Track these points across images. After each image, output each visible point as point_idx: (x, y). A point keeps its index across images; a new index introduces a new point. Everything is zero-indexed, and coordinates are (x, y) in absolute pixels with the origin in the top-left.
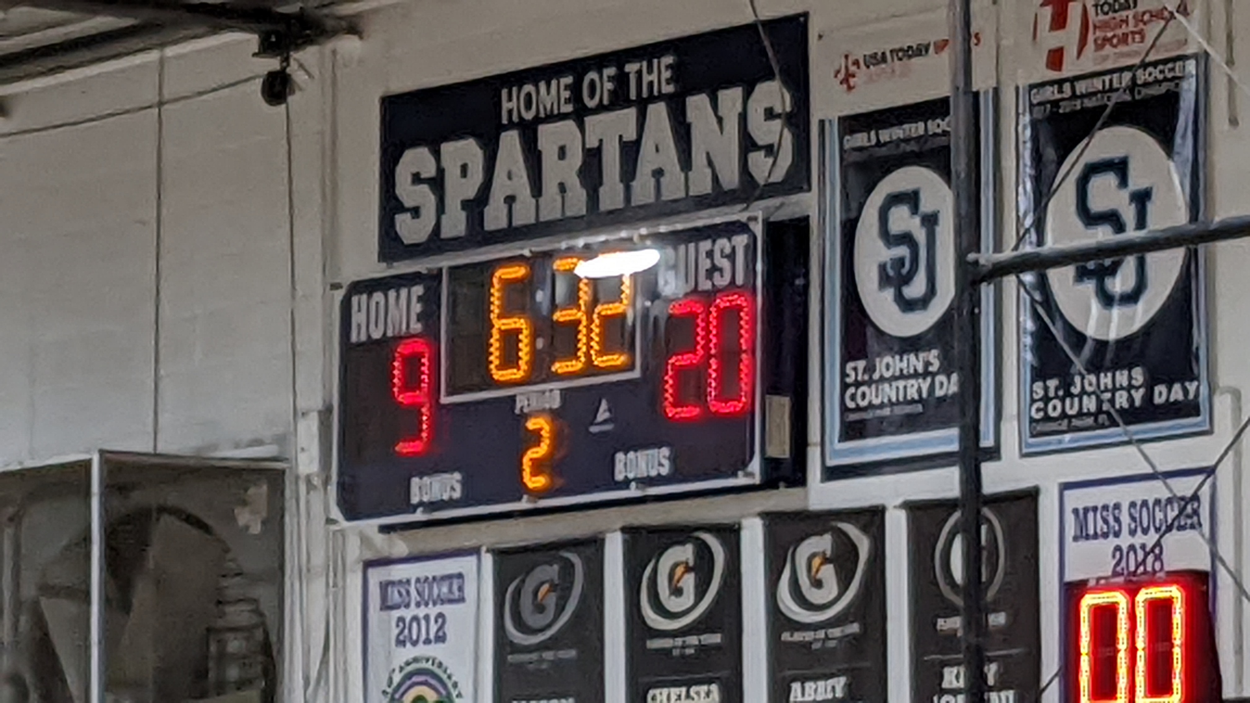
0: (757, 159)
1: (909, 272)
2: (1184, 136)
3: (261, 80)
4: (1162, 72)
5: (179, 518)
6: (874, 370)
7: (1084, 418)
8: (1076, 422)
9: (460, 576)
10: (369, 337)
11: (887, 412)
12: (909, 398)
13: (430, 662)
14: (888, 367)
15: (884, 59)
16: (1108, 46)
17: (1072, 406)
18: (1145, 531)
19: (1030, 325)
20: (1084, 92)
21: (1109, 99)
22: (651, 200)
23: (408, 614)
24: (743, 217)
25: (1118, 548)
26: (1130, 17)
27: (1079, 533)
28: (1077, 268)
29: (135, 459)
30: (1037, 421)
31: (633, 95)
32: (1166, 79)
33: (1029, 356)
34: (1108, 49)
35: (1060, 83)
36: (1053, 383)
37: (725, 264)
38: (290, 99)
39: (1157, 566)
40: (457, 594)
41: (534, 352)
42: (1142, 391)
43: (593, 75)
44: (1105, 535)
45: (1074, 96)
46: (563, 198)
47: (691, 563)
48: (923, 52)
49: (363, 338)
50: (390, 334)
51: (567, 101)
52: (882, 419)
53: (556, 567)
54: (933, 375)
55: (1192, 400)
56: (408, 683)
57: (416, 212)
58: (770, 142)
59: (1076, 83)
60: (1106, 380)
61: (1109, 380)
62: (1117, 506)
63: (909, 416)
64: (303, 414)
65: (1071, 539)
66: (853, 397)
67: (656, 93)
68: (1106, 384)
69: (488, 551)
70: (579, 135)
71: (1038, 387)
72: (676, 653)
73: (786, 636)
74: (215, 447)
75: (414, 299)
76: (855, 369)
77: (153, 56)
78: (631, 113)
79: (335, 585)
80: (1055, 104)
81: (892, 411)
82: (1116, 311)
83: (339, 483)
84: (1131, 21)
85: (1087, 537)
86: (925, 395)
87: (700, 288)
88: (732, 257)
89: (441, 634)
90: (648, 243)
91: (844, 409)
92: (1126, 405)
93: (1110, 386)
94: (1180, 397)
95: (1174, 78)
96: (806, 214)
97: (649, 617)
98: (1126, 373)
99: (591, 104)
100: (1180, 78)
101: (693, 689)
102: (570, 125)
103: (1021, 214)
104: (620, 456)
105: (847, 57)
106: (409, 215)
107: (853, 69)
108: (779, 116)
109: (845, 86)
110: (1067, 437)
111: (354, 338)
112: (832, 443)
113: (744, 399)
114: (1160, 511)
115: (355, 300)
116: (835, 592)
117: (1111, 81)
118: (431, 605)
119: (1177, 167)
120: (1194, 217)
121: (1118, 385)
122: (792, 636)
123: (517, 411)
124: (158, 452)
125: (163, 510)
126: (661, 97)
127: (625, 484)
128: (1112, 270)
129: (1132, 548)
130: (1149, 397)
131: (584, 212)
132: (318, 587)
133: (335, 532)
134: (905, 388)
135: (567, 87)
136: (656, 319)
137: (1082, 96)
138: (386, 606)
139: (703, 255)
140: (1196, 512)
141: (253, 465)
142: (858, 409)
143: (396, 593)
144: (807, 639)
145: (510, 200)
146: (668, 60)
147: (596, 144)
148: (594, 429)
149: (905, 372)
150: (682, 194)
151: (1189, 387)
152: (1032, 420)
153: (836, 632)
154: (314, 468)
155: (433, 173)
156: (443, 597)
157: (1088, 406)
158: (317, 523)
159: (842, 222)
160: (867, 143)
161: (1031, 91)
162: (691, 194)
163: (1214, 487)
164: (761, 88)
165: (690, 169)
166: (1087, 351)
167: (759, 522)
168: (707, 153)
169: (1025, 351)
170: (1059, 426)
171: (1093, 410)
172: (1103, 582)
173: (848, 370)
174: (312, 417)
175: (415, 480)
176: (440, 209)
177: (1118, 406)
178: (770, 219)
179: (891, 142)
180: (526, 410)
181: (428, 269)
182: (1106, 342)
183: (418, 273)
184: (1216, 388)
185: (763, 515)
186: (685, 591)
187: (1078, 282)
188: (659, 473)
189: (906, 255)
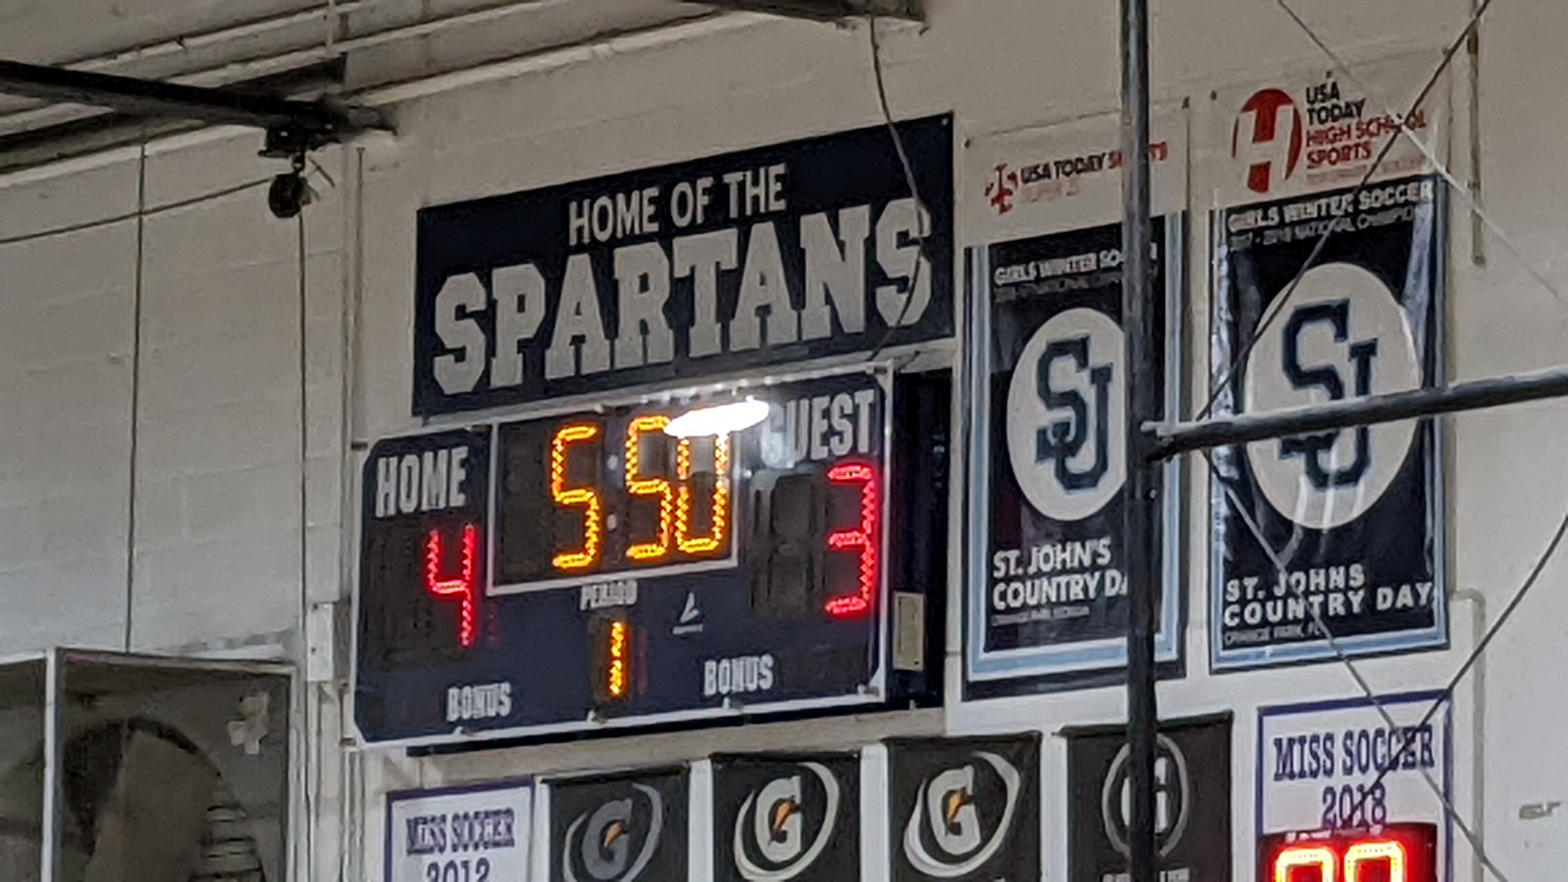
0: (886, 295)
1: (1075, 439)
2: (1418, 274)
3: (268, 185)
6: (1029, 563)
7: (1289, 627)
8: (1280, 632)
9: (509, 812)
10: (399, 511)
11: (1044, 614)
12: (1072, 597)
14: (1047, 558)
15: (1047, 174)
16: (1325, 162)
17: (1275, 612)
18: (1364, 770)
19: (1224, 510)
20: (1295, 219)
21: (1325, 227)
22: (755, 343)
23: (442, 860)
24: (868, 367)
25: (1330, 790)
26: (1353, 127)
27: (1281, 771)
28: (1284, 441)
29: (102, 660)
30: (1232, 629)
31: (734, 213)
32: (1396, 205)
33: (1221, 548)
34: (1326, 166)
35: (1265, 206)
36: (1251, 582)
37: (846, 427)
38: (304, 209)
39: (1379, 813)
40: (503, 837)
41: (604, 532)
42: (1361, 593)
43: (684, 187)
44: (1314, 774)
45: (1282, 224)
46: (644, 340)
47: (798, 800)
48: (1096, 166)
49: (392, 511)
50: (425, 507)
51: (651, 219)
52: (1037, 623)
53: (629, 802)
54: (1103, 569)
55: (1425, 606)
57: (460, 354)
58: (904, 274)
59: (1285, 209)
60: (1318, 579)
61: (1321, 580)
62: (1330, 737)
63: (1074, 620)
64: (316, 607)
65: (1271, 778)
66: (1003, 596)
67: (762, 209)
68: (1317, 585)
69: (544, 781)
70: (665, 261)
71: (1233, 586)
74: (205, 646)
75: (455, 463)
76: (1007, 561)
77: (134, 152)
78: (731, 235)
79: (352, 822)
80: (1259, 232)
81: (1052, 614)
82: (1331, 494)
83: (358, 693)
84: (1354, 133)
85: (1292, 776)
86: (1092, 594)
87: (814, 457)
88: (854, 418)
90: (750, 396)
91: (991, 610)
92: (1341, 611)
93: (1322, 587)
94: (1410, 602)
95: (1407, 203)
96: (947, 365)
97: (744, 867)
98: (1342, 569)
99: (682, 222)
100: (1414, 204)
102: (654, 248)
103: (1214, 370)
104: (710, 665)
105: (1000, 169)
106: (451, 357)
107: (1008, 185)
108: (914, 242)
109: (997, 206)
110: (1268, 649)
111: (380, 512)
112: (975, 653)
113: (866, 596)
114: (1383, 742)
115: (382, 462)
116: (977, 841)
117: (1328, 206)
118: (471, 849)
119: (1410, 313)
120: (1429, 378)
121: (1332, 586)
123: (583, 607)
124: (132, 650)
126: (769, 216)
127: (717, 700)
128: (1327, 443)
129: (1347, 789)
130: (1370, 601)
131: (671, 358)
132: (330, 822)
133: (352, 754)
134: (1068, 585)
135: (652, 201)
136: (758, 493)
137: (1293, 224)
138: (414, 850)
139: (817, 415)
140: (1426, 747)
141: (251, 669)
142: (1009, 610)
143: (427, 832)
145: (578, 341)
146: (779, 169)
147: (686, 273)
148: (678, 631)
149: (1069, 565)
150: (795, 339)
151: (1420, 590)
152: (1226, 629)
154: (328, 674)
155: (481, 306)
156: (486, 839)
157: (1294, 611)
158: (331, 744)
159: (993, 376)
160: (1024, 278)
161: (1228, 216)
162: (805, 338)
163: (1449, 714)
164: (894, 207)
165: (803, 306)
166: (1294, 543)
167: (883, 750)
168: (825, 286)
169: (1217, 540)
170: (1260, 634)
171: (1301, 615)
172: (1304, 836)
173: (997, 562)
174: (326, 609)
175: (453, 692)
176: (491, 350)
177: (1331, 612)
178: (903, 371)
179: (1054, 277)
180: (593, 605)
181: (474, 426)
182: (1318, 532)
183: (461, 432)
184: (1453, 591)
185: (887, 742)
186: (790, 836)
187: (1284, 456)
188: (759, 687)
189: (1070, 418)
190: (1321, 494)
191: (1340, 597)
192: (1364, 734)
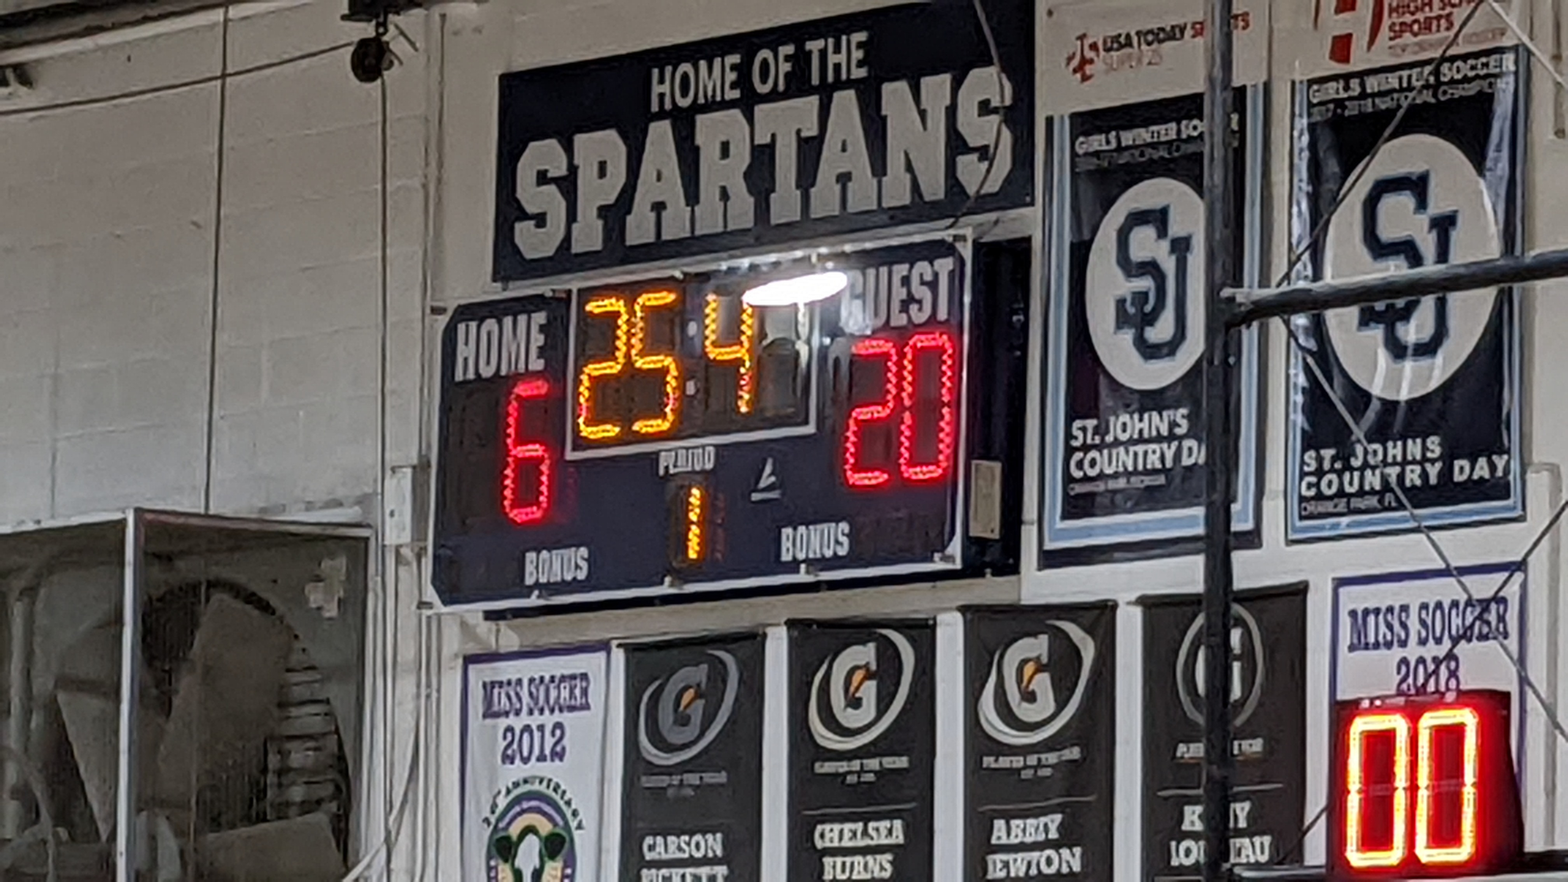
0: (968, 165)
1: (1154, 309)
2: (1498, 149)
3: (351, 49)
4: (1473, 68)
5: (237, 596)
6: (1107, 432)
7: (1367, 497)
8: (1356, 503)
9: (584, 677)
10: (478, 375)
11: (1121, 483)
12: (1149, 467)
13: (545, 783)
14: (1124, 428)
15: (1129, 44)
16: (1407, 35)
17: (1351, 483)
18: (1439, 641)
19: (1301, 380)
20: (1376, 89)
21: (1406, 99)
22: (835, 210)
23: (518, 723)
24: (947, 235)
25: (1404, 661)
27: (1355, 641)
28: (1363, 311)
29: (181, 520)
30: (1308, 499)
31: (815, 81)
32: (1477, 77)
33: (1299, 419)
34: (1408, 38)
35: (1347, 77)
36: (1328, 453)
37: (924, 293)
38: (386, 73)
39: (1453, 684)
40: (579, 701)
41: (683, 398)
42: (1438, 465)
43: (765, 54)
44: (1389, 645)
45: (1363, 95)
46: (725, 206)
47: (873, 667)
48: (1178, 35)
49: (471, 375)
50: (503, 372)
51: (733, 86)
52: (1115, 492)
53: (704, 667)
54: (1180, 438)
55: (1500, 478)
56: (517, 809)
57: (540, 220)
58: (985, 143)
59: (1367, 80)
60: (1395, 450)
61: (1399, 452)
62: (1404, 608)
63: (1150, 489)
64: (393, 470)
65: (1346, 649)
66: (1080, 465)
67: (844, 76)
68: (1394, 457)
69: (619, 646)
70: (746, 128)
71: (1310, 457)
72: (851, 779)
73: (988, 761)
74: (283, 509)
75: (534, 329)
76: (1084, 429)
77: (217, 15)
78: (812, 102)
79: (429, 685)
80: (1340, 103)
81: (1128, 482)
82: (1408, 365)
83: (436, 558)
84: (1436, 5)
85: (1367, 647)
86: (1169, 464)
87: (893, 323)
88: (933, 285)
89: (558, 749)
90: (830, 265)
91: (1068, 479)
92: (1418, 482)
93: (1399, 459)
94: (1487, 475)
95: (1489, 75)
96: (1025, 234)
97: (819, 734)
98: (1419, 441)
99: (763, 89)
100: (1495, 76)
101: (872, 825)
102: (736, 114)
103: (1294, 241)
104: (787, 532)
105: (1082, 38)
106: (532, 223)
107: (1089, 54)
109: (1078, 76)
110: (1345, 520)
111: (459, 376)
112: (1052, 521)
113: (943, 464)
114: (1458, 615)
115: (461, 327)
116: (1051, 709)
117: (1410, 77)
118: (547, 712)
119: (1490, 186)
120: (1508, 247)
121: (1410, 458)
122: (996, 761)
123: (662, 472)
124: (212, 512)
125: (212, 585)
126: (850, 84)
127: (793, 566)
128: (1406, 314)
129: (1421, 660)
130: (1446, 473)
131: (750, 224)
132: (407, 685)
133: (429, 618)
134: (1146, 453)
135: (733, 67)
136: (837, 361)
137: (1373, 95)
138: (489, 713)
139: (897, 282)
140: (1501, 619)
141: (329, 531)
142: (1086, 479)
143: (503, 696)
144: (1015, 765)
145: (659, 207)
146: (861, 36)
147: (767, 140)
148: (755, 497)
149: (1146, 435)
150: (874, 207)
151: (1497, 462)
152: (1302, 499)
153: (1052, 758)
154: (406, 537)
155: (563, 171)
156: (562, 701)
157: (1371, 484)
158: (408, 606)
159: (1072, 245)
160: (1105, 147)
161: (1309, 87)
162: (885, 205)
163: (1524, 586)
164: (975, 75)
165: (885, 174)
166: (1371, 415)
167: (958, 617)
168: (907, 155)
169: (1295, 411)
170: (1336, 506)
171: (1378, 487)
172: (1378, 703)
173: (1076, 432)
174: (404, 473)
175: (531, 556)
176: (572, 216)
177: (1408, 483)
178: (983, 241)
179: (1136, 147)
180: (672, 471)
181: (554, 291)
182: (1396, 403)
183: (541, 296)
184: (1530, 464)
185: (964, 609)
186: (864, 702)
187: (1363, 328)
188: (835, 554)
189: (1149, 289)
190: (1399, 366)
191: (1418, 469)
192: (1439, 605)
